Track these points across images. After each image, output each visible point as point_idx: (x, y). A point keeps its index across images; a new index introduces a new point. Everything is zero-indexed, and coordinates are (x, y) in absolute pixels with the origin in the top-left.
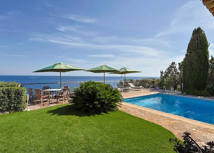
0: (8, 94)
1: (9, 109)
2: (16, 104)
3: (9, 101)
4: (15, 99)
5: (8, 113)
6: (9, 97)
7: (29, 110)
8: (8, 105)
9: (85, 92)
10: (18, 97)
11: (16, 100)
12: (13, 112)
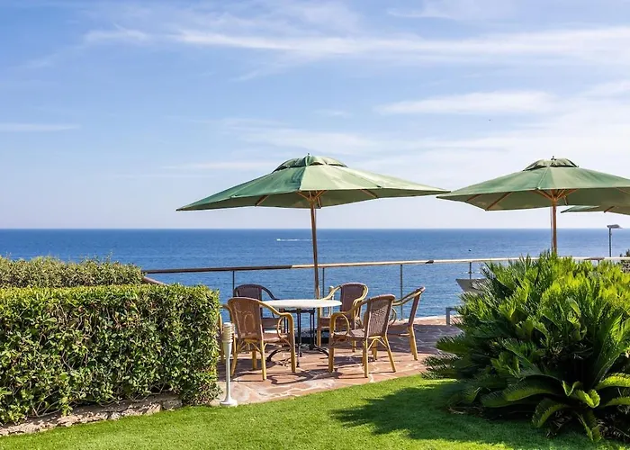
0: (161, 317)
1: (159, 391)
2: (187, 366)
3: (162, 351)
4: (184, 344)
5: (158, 409)
6: (164, 333)
7: (233, 402)
8: (159, 372)
9: (543, 320)
10: (194, 336)
11: (189, 350)
12: (176, 408)
